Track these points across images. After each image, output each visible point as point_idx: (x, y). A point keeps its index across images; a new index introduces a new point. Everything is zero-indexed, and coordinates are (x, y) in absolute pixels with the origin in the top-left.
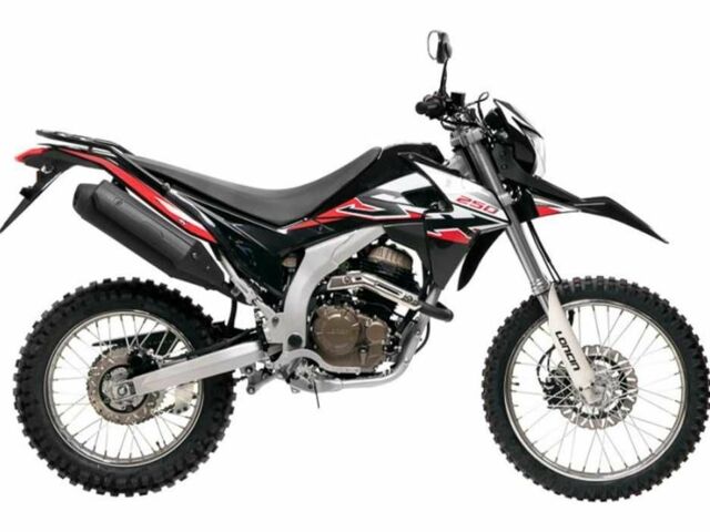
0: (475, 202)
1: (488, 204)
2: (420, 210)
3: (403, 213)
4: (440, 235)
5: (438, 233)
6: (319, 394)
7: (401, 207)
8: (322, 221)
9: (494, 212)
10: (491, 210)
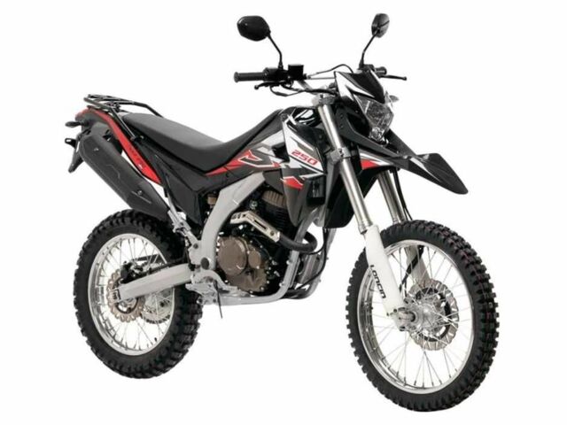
0: (303, 155)
1: (310, 157)
2: (279, 161)
3: (271, 163)
5: (285, 180)
6: (222, 307)
7: (270, 158)
8: (230, 168)
9: (314, 164)
10: (312, 162)
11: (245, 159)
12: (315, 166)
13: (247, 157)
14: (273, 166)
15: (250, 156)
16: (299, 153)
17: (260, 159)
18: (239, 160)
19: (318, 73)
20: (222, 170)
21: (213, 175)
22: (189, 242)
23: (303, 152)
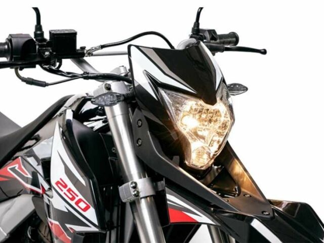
0: (69, 190)
1: (80, 197)
2: (46, 187)
7: (39, 177)
9: (85, 209)
10: (83, 205)
11: (13, 169)
12: (87, 214)
13: (17, 167)
14: (41, 191)
15: (20, 168)
16: (65, 186)
18: (9, 169)
19: (103, 47)
23: (70, 185)
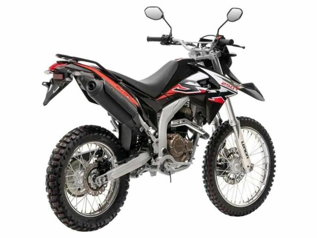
1: (231, 85)
2: (205, 89)
3: (198, 91)
4: (214, 100)
5: (213, 99)
7: (197, 87)
8: (168, 95)
10: (232, 88)
11: (176, 89)
12: (234, 90)
13: (178, 88)
14: (200, 92)
15: (180, 87)
16: (225, 84)
17: (188, 89)
18: (173, 90)
20: (164, 96)
21: (160, 100)
22: (152, 141)
